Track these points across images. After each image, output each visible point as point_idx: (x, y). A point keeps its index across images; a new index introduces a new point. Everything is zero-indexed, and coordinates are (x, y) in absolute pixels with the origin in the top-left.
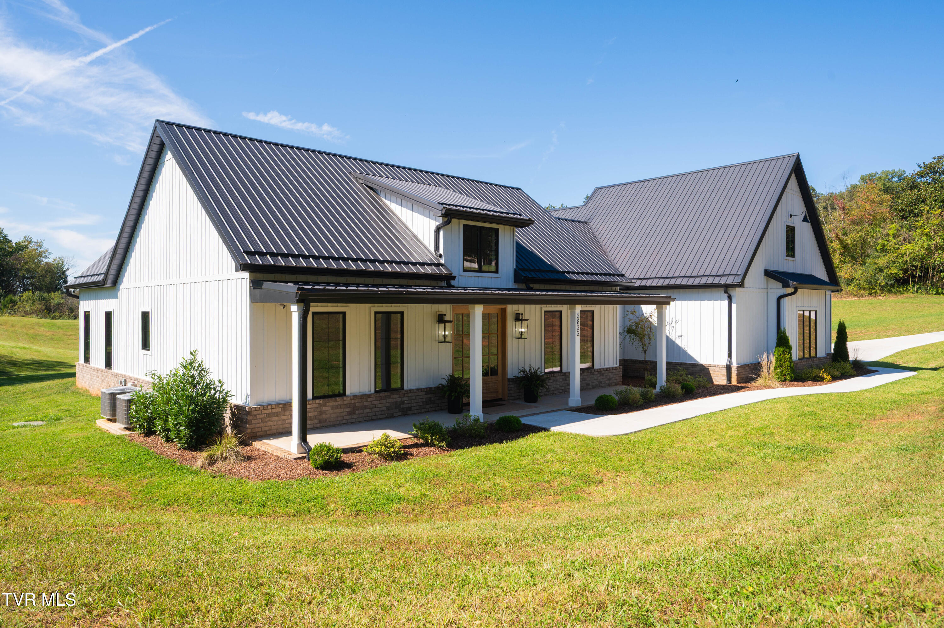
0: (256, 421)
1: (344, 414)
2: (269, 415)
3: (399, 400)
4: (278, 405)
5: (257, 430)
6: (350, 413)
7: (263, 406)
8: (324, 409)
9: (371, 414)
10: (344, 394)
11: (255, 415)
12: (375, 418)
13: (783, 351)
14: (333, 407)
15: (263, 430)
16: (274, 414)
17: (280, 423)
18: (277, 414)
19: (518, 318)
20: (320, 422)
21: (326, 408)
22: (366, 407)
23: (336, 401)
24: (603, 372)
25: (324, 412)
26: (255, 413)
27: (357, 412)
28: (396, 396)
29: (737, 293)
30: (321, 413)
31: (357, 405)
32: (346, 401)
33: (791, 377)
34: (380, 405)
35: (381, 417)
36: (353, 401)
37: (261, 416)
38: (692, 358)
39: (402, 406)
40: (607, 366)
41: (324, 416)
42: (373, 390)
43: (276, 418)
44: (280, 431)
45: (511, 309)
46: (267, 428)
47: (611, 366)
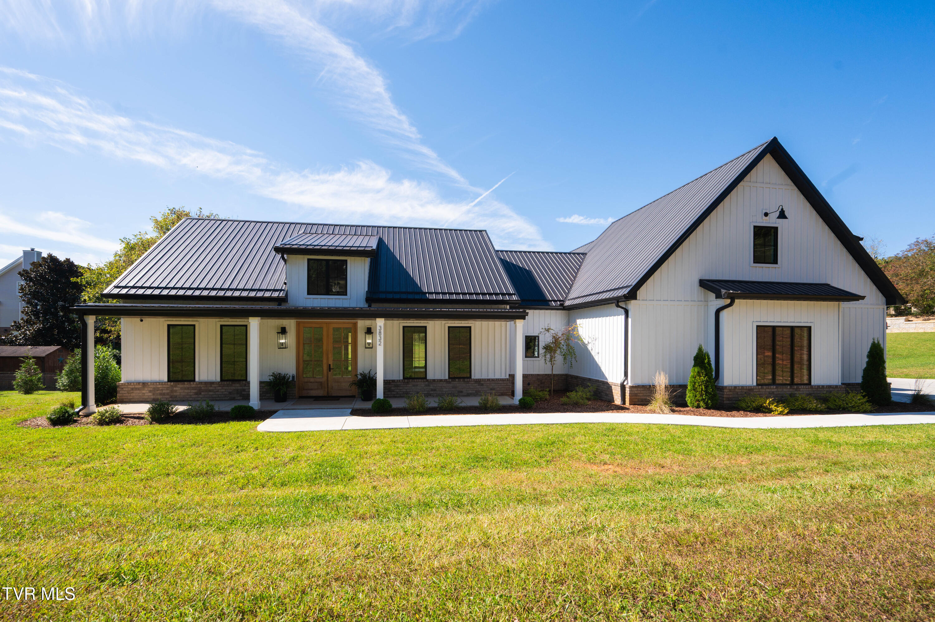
0: (123, 392)
1: (192, 394)
2: (132, 389)
3: (241, 388)
4: (139, 383)
5: (124, 398)
6: (196, 394)
7: (128, 383)
8: (175, 389)
9: (214, 396)
10: (194, 380)
11: (123, 388)
12: (218, 399)
13: (698, 372)
14: (181, 389)
15: (128, 397)
16: (136, 389)
17: (141, 394)
18: (139, 389)
19: (369, 331)
20: (171, 397)
21: (177, 389)
22: (210, 391)
23: (184, 384)
24: (482, 382)
25: (176, 391)
26: (122, 387)
27: (202, 393)
28: (238, 385)
29: (632, 305)
30: (172, 391)
31: (203, 388)
32: (193, 385)
33: (707, 404)
34: (223, 390)
35: (223, 399)
36: (199, 386)
37: (126, 389)
38: (603, 375)
39: (243, 393)
40: (491, 376)
41: (175, 394)
42: (218, 379)
43: (138, 391)
44: (141, 400)
45: (362, 324)
46: (131, 397)
47: (498, 376)
